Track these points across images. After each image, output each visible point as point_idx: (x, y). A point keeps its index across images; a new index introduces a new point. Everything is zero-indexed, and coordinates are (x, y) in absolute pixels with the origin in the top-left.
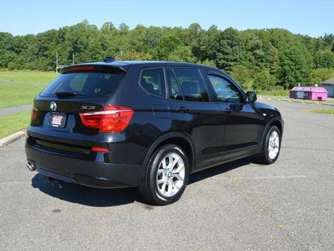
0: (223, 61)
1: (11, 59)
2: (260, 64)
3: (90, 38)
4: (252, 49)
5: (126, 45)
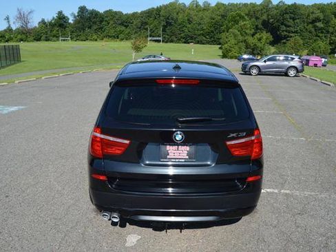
0: (285, 33)
1: (121, 32)
2: (321, 35)
3: (179, 14)
4: (313, 22)
5: (207, 20)
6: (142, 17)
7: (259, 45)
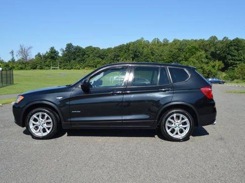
0: (231, 61)
3: (144, 48)
5: (166, 52)
6: (115, 51)
7: (213, 70)
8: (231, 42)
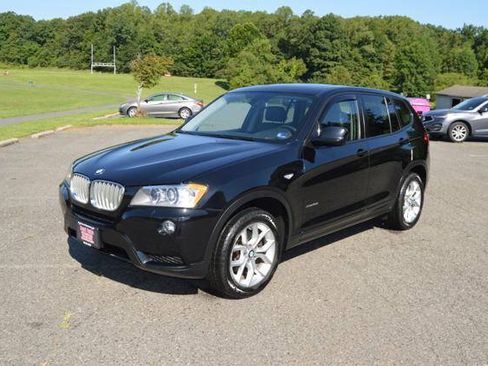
0: (320, 61)
1: (32, 53)
2: (370, 64)
3: (139, 24)
4: (360, 44)
5: (188, 36)
6: (71, 28)
8: (319, 22)
